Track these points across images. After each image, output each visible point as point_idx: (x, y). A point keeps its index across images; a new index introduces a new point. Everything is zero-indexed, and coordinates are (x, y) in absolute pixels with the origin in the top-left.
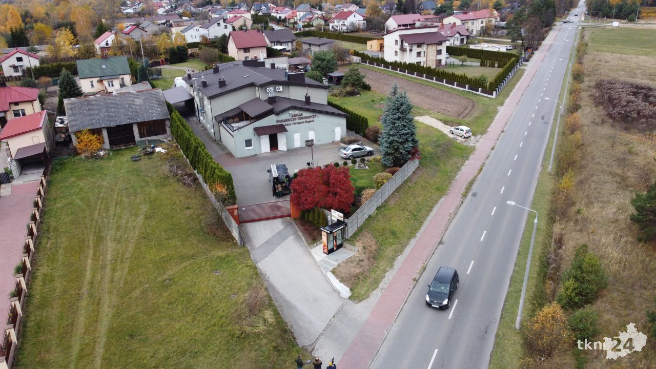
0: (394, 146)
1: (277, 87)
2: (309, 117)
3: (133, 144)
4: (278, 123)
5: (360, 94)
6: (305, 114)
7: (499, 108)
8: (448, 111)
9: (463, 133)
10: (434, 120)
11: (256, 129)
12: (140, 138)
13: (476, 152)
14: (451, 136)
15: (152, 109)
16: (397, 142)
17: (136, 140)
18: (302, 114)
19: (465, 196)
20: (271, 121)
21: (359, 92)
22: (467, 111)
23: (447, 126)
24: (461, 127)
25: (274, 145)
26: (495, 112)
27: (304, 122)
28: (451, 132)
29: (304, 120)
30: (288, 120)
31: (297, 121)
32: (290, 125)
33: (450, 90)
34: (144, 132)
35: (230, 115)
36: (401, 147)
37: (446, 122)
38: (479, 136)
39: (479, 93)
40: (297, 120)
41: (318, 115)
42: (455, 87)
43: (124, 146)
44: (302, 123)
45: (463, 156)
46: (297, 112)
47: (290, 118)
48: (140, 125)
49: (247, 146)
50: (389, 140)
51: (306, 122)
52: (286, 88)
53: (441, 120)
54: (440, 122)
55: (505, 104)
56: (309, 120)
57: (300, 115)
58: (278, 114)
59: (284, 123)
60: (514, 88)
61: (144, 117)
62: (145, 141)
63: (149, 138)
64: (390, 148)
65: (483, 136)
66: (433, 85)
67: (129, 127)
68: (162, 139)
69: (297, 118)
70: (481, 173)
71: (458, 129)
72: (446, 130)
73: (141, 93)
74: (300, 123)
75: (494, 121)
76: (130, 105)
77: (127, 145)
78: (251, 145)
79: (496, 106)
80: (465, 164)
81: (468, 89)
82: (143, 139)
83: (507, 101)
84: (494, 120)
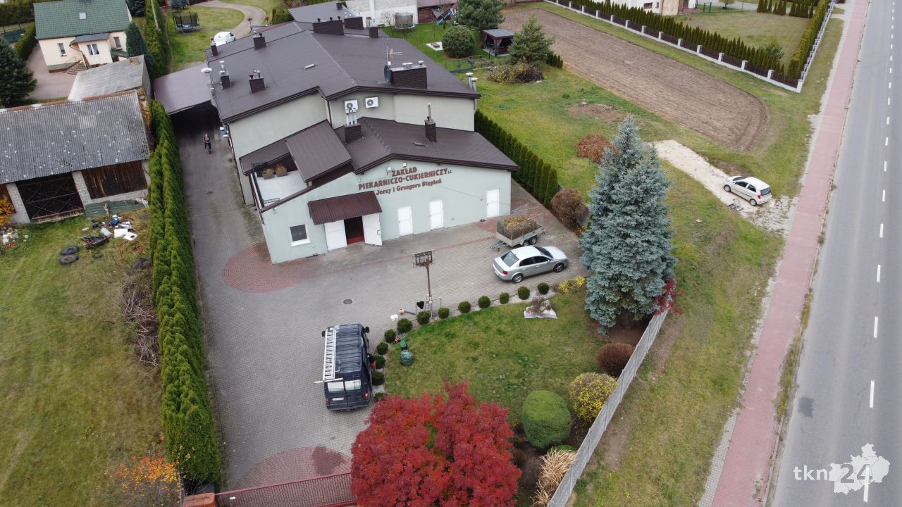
0: (620, 287)
1: (367, 100)
2: (431, 174)
3: (79, 211)
4: (363, 190)
5: (543, 79)
6: (422, 168)
7: (811, 117)
8: (715, 129)
9: (754, 195)
10: (688, 153)
11: (312, 205)
12: (92, 198)
13: (787, 250)
14: (727, 199)
15: (114, 138)
16: (630, 279)
17: (84, 204)
18: (415, 169)
19: (782, 411)
20: (347, 185)
21: (541, 74)
22: (753, 130)
23: (718, 171)
24: (751, 181)
25: (354, 231)
26: (807, 130)
27: (419, 185)
28: (727, 189)
29: (420, 181)
30: (385, 182)
31: (405, 183)
32: (388, 191)
33: (710, 69)
34: (99, 187)
35: (269, 158)
36: (638, 290)
37: (713, 161)
38: (785, 200)
39: (768, 79)
40: (404, 181)
41: (449, 168)
42: (719, 62)
43: (61, 215)
44: (415, 186)
45: (760, 265)
46: (405, 165)
47: (389, 177)
48: (87, 174)
49: (295, 239)
50: (610, 274)
51: (424, 184)
52: (387, 100)
53: (703, 155)
54: (701, 159)
55: (822, 109)
56: (430, 179)
57: (411, 171)
58: (361, 171)
59: (375, 190)
60: (831, 66)
61: (95, 157)
62: (102, 204)
63: (111, 199)
64: (610, 288)
65: (795, 200)
66: (677, 57)
67: (67, 179)
68: (138, 200)
69: (404, 176)
70: (810, 322)
71: (744, 185)
72: (714, 181)
73: (95, 102)
74: (410, 187)
75: (810, 156)
76: (68, 130)
77: (68, 214)
78: (304, 237)
79: (805, 115)
80: (768, 289)
81: (745, 69)
82: (98, 200)
83: (825, 100)
84: (808, 152)
